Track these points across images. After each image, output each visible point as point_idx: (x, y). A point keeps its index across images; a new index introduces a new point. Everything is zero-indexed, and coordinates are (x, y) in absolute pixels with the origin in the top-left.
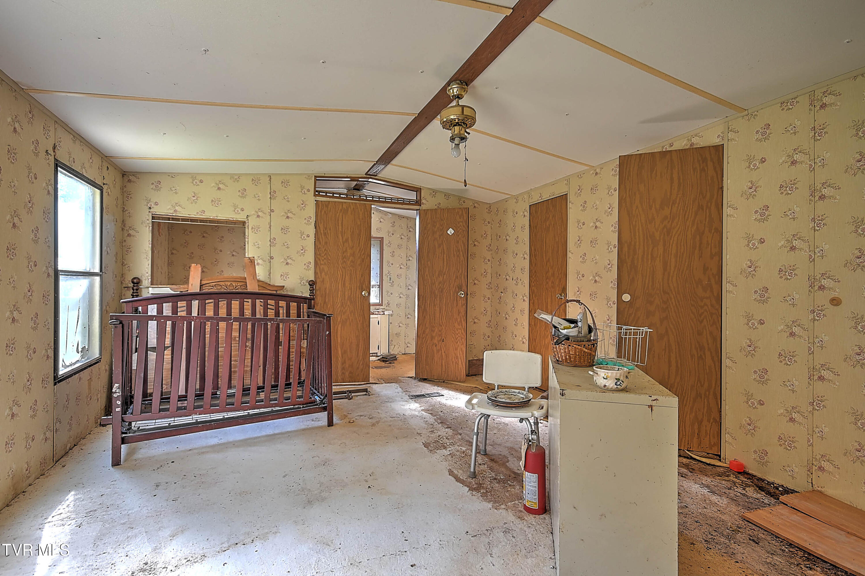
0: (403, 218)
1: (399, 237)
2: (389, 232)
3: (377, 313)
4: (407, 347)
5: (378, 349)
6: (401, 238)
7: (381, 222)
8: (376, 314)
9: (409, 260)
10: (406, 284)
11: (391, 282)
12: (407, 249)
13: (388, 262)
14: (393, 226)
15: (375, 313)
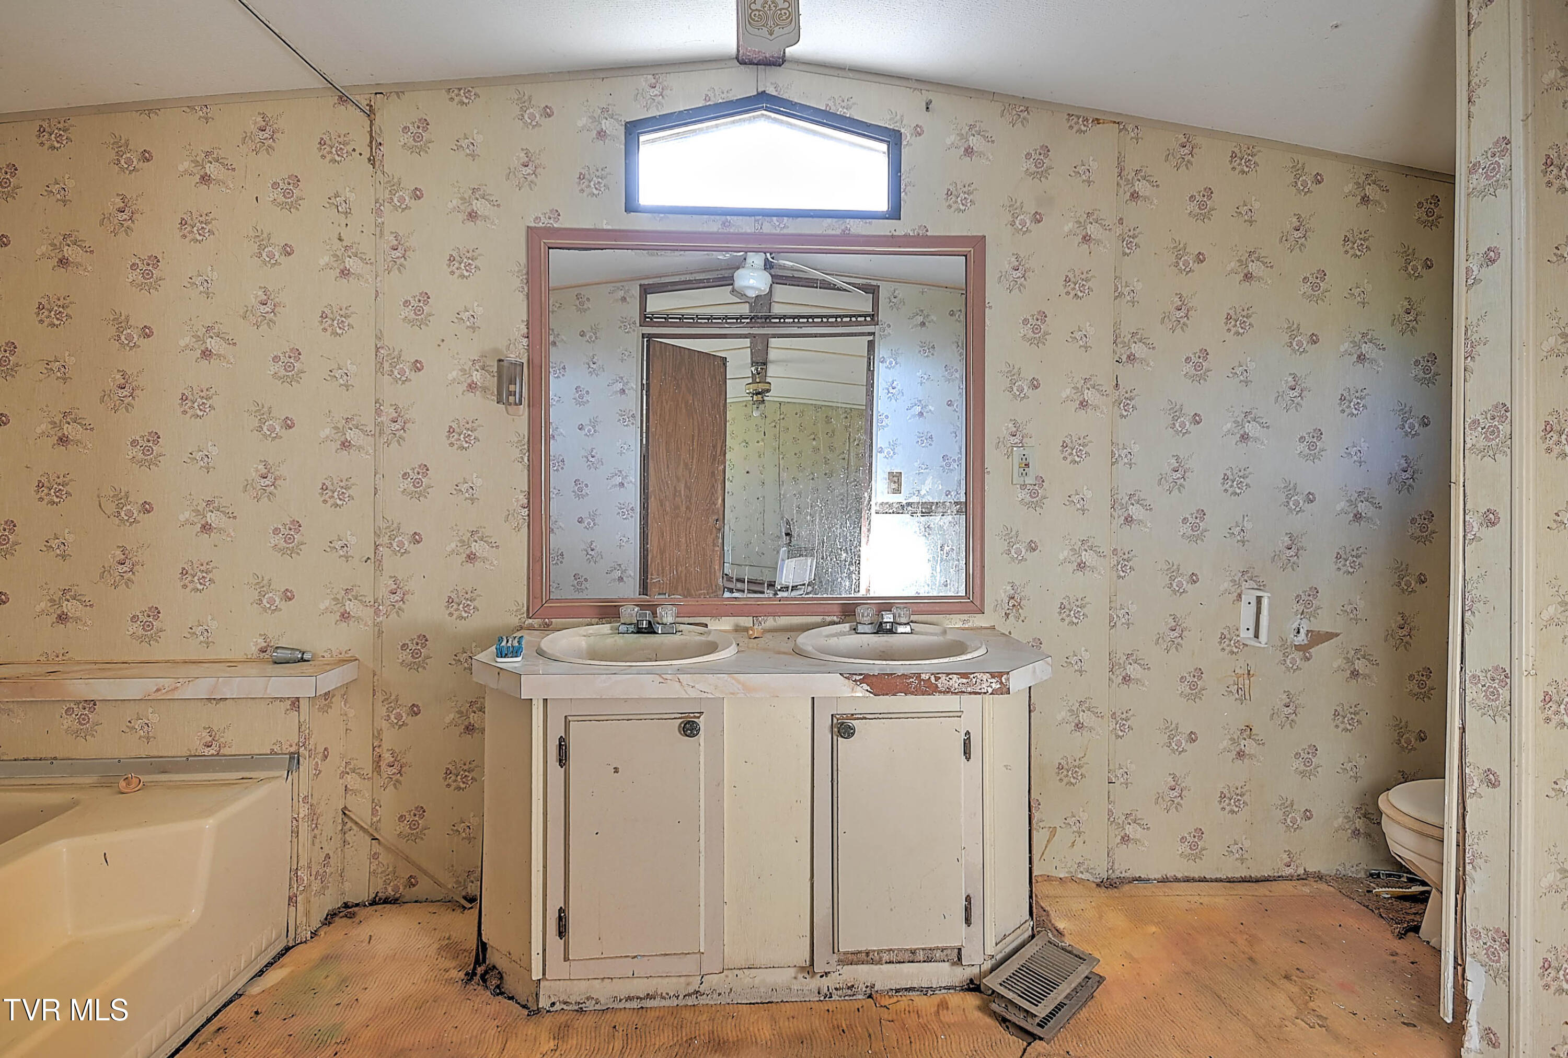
0: (1097, 121)
1: (1071, 233)
2: (1014, 208)
3: (955, 681)
4: (1125, 839)
5: (968, 921)
6: (1086, 239)
7: (969, 151)
8: (948, 691)
9: (1131, 358)
10: (1113, 492)
11: (1029, 480)
12: (1121, 295)
13: (1013, 375)
14: (1040, 172)
15: (942, 683)
